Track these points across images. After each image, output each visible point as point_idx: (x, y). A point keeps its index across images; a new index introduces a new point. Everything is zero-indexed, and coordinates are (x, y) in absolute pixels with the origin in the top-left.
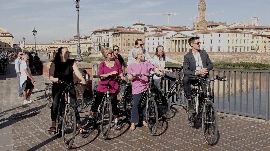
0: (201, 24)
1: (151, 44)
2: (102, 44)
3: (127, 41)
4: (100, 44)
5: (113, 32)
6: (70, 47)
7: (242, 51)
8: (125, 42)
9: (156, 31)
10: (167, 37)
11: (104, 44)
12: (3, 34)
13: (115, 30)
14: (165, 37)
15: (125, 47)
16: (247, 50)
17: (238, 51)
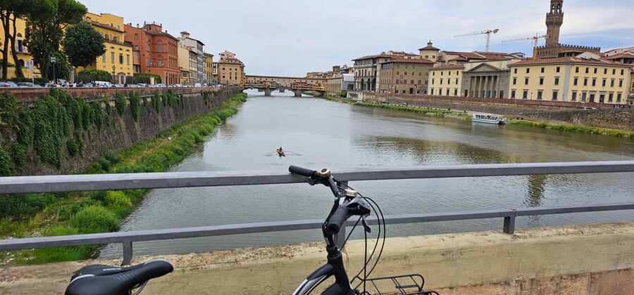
0: (548, 50)
1: (437, 81)
2: (366, 80)
3: (402, 76)
4: (363, 80)
5: (383, 61)
6: (325, 82)
7: (606, 101)
8: (398, 77)
9: (458, 61)
10: (465, 70)
11: (369, 79)
12: (229, 60)
13: (386, 58)
14: (460, 71)
15: (398, 86)
16: (616, 99)
17: (597, 100)
